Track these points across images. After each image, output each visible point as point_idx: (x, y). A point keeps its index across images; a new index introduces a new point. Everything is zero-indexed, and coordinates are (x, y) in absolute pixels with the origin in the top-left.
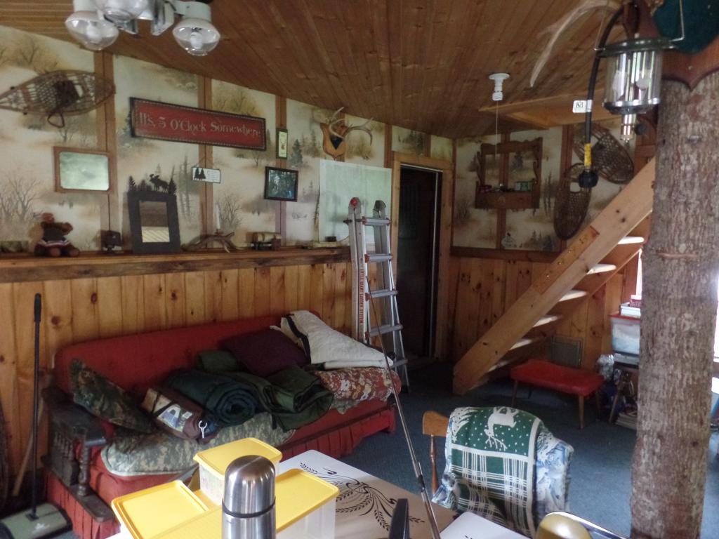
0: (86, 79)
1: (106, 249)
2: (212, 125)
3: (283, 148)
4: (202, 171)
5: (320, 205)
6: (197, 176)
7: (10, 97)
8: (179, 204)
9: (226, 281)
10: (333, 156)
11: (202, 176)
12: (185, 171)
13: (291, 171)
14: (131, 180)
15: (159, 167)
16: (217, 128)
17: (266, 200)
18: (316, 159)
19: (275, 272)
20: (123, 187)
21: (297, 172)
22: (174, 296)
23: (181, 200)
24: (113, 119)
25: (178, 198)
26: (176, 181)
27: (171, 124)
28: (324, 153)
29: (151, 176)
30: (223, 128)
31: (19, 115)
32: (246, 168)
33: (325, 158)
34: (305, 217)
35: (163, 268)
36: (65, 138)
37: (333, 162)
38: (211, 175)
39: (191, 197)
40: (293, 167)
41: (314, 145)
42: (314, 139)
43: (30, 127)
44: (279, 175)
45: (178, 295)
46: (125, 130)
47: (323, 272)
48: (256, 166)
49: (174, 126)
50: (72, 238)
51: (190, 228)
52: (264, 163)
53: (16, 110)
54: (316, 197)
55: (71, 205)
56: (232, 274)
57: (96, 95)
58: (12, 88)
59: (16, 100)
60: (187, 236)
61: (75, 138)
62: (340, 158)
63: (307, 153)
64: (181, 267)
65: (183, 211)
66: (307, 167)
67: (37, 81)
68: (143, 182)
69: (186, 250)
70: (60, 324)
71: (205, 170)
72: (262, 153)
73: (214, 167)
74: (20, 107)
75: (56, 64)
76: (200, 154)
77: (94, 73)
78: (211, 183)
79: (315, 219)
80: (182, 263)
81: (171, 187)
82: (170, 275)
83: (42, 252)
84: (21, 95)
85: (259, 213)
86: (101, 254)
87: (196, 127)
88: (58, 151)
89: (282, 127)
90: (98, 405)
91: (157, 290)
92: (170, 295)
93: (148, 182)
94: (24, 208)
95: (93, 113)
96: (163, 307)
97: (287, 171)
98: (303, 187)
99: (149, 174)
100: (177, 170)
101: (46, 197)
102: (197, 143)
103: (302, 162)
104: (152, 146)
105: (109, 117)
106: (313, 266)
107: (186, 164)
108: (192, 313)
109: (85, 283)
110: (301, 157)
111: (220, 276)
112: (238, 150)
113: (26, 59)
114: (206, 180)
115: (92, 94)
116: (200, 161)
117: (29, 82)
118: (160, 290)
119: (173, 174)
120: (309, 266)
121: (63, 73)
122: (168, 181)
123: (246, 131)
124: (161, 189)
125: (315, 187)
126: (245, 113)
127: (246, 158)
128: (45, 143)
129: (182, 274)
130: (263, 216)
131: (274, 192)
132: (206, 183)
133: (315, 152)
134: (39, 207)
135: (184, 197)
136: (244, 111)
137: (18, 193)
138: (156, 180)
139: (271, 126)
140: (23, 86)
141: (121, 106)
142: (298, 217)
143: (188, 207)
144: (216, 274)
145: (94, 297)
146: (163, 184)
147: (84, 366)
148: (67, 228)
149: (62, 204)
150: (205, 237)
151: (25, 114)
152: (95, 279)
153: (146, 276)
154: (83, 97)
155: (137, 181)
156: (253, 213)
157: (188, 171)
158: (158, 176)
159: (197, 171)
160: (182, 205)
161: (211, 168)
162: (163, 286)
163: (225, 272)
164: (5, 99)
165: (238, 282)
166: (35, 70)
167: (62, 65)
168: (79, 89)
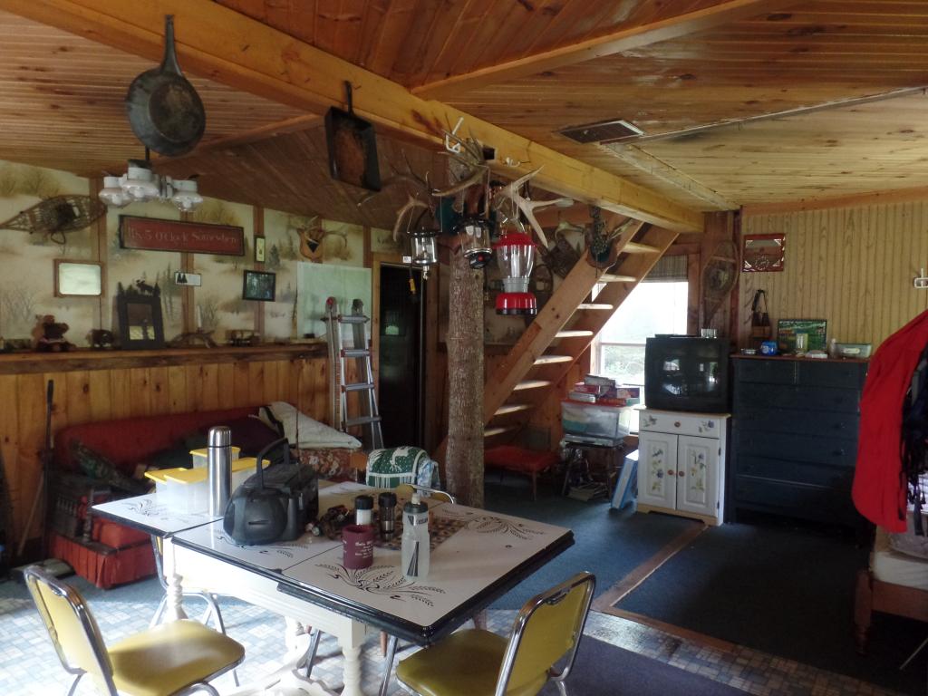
0: (82, 202)
1: (97, 346)
2: (194, 235)
3: (261, 253)
4: (184, 276)
5: (299, 306)
6: (180, 280)
7: (20, 219)
8: (163, 305)
9: (207, 374)
10: (310, 258)
11: (184, 280)
12: (169, 275)
13: (268, 274)
14: (120, 285)
15: (144, 274)
16: (197, 237)
17: (245, 301)
18: (294, 262)
19: (254, 367)
20: (112, 292)
21: (274, 275)
22: (158, 388)
23: (165, 302)
24: (105, 234)
25: (162, 299)
26: (161, 287)
27: (156, 236)
28: (302, 257)
29: (138, 281)
30: (204, 237)
31: (27, 233)
32: (225, 272)
33: (303, 261)
34: (283, 315)
35: (148, 363)
36: (64, 252)
37: (310, 264)
38: (192, 279)
39: (174, 299)
40: (271, 270)
41: (291, 249)
42: (291, 244)
43: (35, 244)
44: (257, 277)
45: (162, 387)
46: (114, 242)
47: (302, 368)
48: (235, 271)
49: (159, 236)
50: (69, 336)
51: (174, 326)
52: (242, 267)
53: (24, 230)
54: (293, 297)
55: (68, 308)
56: (212, 369)
57: (91, 215)
58: (22, 213)
59: (24, 222)
60: (170, 334)
61: (72, 252)
62: (318, 260)
63: (285, 256)
64: (164, 362)
65: (167, 312)
66: (284, 269)
67: (41, 206)
68: (131, 287)
69: (169, 346)
70: (57, 410)
71: (187, 275)
72: (241, 258)
73: (195, 272)
74: (27, 228)
75: (57, 191)
76: (182, 261)
77: (89, 197)
78: (192, 287)
79: (294, 317)
80: (166, 358)
81: (156, 290)
82: (154, 370)
83: (43, 348)
84: (28, 218)
85: (238, 313)
86: (93, 349)
87: (178, 238)
88: (57, 263)
89: (259, 234)
90: (100, 468)
91: (142, 382)
92: (154, 387)
93: (135, 287)
94: (29, 311)
95: (88, 229)
96: (148, 399)
97: (264, 273)
98: (280, 288)
99: (136, 280)
100: (161, 276)
101: (46, 301)
102: (179, 251)
103: (279, 265)
104: (139, 255)
105: (101, 232)
106: (292, 361)
107: (169, 270)
108: (175, 404)
109: (78, 375)
110: (279, 261)
111: (201, 370)
112: (218, 256)
113: (32, 187)
114: (188, 284)
115: (87, 214)
116: (182, 267)
117: (35, 207)
118: (145, 382)
119: (158, 279)
120: (287, 362)
121: (63, 198)
122: (154, 286)
123: (224, 238)
124: (146, 293)
125: (293, 289)
126: (224, 223)
127: (226, 263)
128: (47, 257)
129: (166, 368)
130: (242, 315)
131: (253, 293)
132: (187, 286)
133: (292, 256)
134: (43, 311)
135: (168, 299)
136: (223, 221)
137: (24, 299)
138: (142, 285)
139: (249, 233)
140: (30, 211)
141: (112, 222)
142: (277, 316)
143: (171, 308)
144: (197, 368)
145: (86, 388)
146: (149, 288)
147: (81, 444)
148: (64, 328)
149: (61, 307)
150: (187, 335)
151: (31, 233)
152: (87, 372)
153: (133, 370)
154: (79, 217)
155: (126, 286)
156: (233, 312)
157: (171, 277)
158: (143, 282)
159: (179, 276)
160: (166, 306)
161: (193, 273)
162: (147, 378)
163: (206, 367)
164: (15, 222)
165: (218, 376)
166: (40, 196)
167: (62, 192)
168: (76, 210)
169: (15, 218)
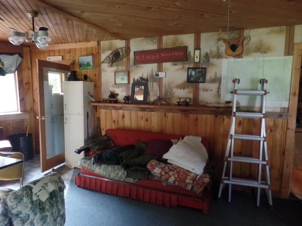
0: (123, 50)
1: (127, 102)
2: (162, 55)
3: (197, 57)
4: (158, 73)
5: (222, 84)
8: (149, 86)
9: (167, 117)
10: (232, 56)
11: (158, 75)
13: (202, 68)
14: (134, 79)
15: (143, 74)
16: (163, 55)
17: (188, 83)
18: (220, 60)
19: (192, 116)
20: (132, 82)
21: (205, 69)
22: (147, 120)
23: (150, 85)
24: (130, 60)
25: (149, 84)
26: (149, 78)
28: (226, 56)
30: (166, 55)
31: (108, 64)
32: (178, 70)
33: (227, 58)
34: (211, 90)
35: (143, 110)
36: (118, 68)
37: (232, 60)
38: (161, 75)
39: (154, 84)
40: (204, 66)
41: (218, 53)
42: (218, 49)
43: (110, 67)
44: (195, 71)
45: (148, 120)
46: (133, 63)
47: (224, 120)
48: (183, 68)
49: (147, 58)
50: (118, 98)
51: (153, 95)
52: (187, 66)
54: (218, 80)
55: (119, 88)
56: (170, 115)
57: (126, 54)
58: (107, 57)
61: (120, 68)
62: (239, 56)
63: (213, 57)
64: (149, 110)
65: (151, 89)
66: (213, 65)
67: (112, 54)
68: (138, 80)
70: (115, 123)
71: (159, 73)
72: (186, 62)
73: (163, 71)
74: (108, 62)
76: (158, 67)
77: (125, 47)
78: (162, 78)
79: (218, 91)
80: (149, 108)
81: (147, 80)
82: (145, 112)
83: (110, 102)
84: (108, 59)
85: (184, 89)
86: (125, 103)
87: (155, 57)
88: (115, 72)
89: (197, 47)
91: (141, 117)
92: (145, 120)
93: (139, 80)
94: (108, 89)
95: (125, 59)
96: (143, 124)
97: (199, 68)
98: (210, 75)
99: (140, 77)
100: (149, 74)
101: (113, 86)
102: (156, 63)
103: (209, 63)
104: (141, 66)
105: (129, 60)
106: (216, 116)
107: (152, 71)
108: (153, 128)
109: (121, 112)
110: (209, 60)
111: (165, 115)
112: (174, 62)
113: (110, 48)
114: (160, 77)
115: (124, 54)
116: (158, 70)
118: (142, 117)
119: (147, 76)
120: (213, 116)
121: (117, 50)
122: (146, 78)
123: (177, 54)
124: (143, 81)
125: (218, 75)
126: (178, 46)
127: (178, 65)
128: (113, 71)
129: (150, 112)
130: (186, 90)
131: (192, 79)
132: (160, 78)
133: (219, 56)
134: (112, 89)
135: (151, 84)
136: (177, 45)
137: (107, 85)
138: (142, 78)
139: (191, 49)
140: (109, 56)
141: (132, 55)
142: (207, 91)
143: (153, 87)
144: (163, 114)
145: (123, 116)
146: (144, 79)
149: (116, 88)
150: (160, 99)
152: (123, 111)
153: (138, 112)
154: (122, 56)
155: (136, 79)
156: (181, 89)
157: (153, 74)
158: (142, 77)
159: (156, 74)
160: (151, 87)
161: (162, 72)
162: (143, 116)
163: (167, 114)
164: (105, 60)
165: (173, 118)
166: (111, 51)
167: (118, 47)
168: (121, 53)
169: (105, 59)
